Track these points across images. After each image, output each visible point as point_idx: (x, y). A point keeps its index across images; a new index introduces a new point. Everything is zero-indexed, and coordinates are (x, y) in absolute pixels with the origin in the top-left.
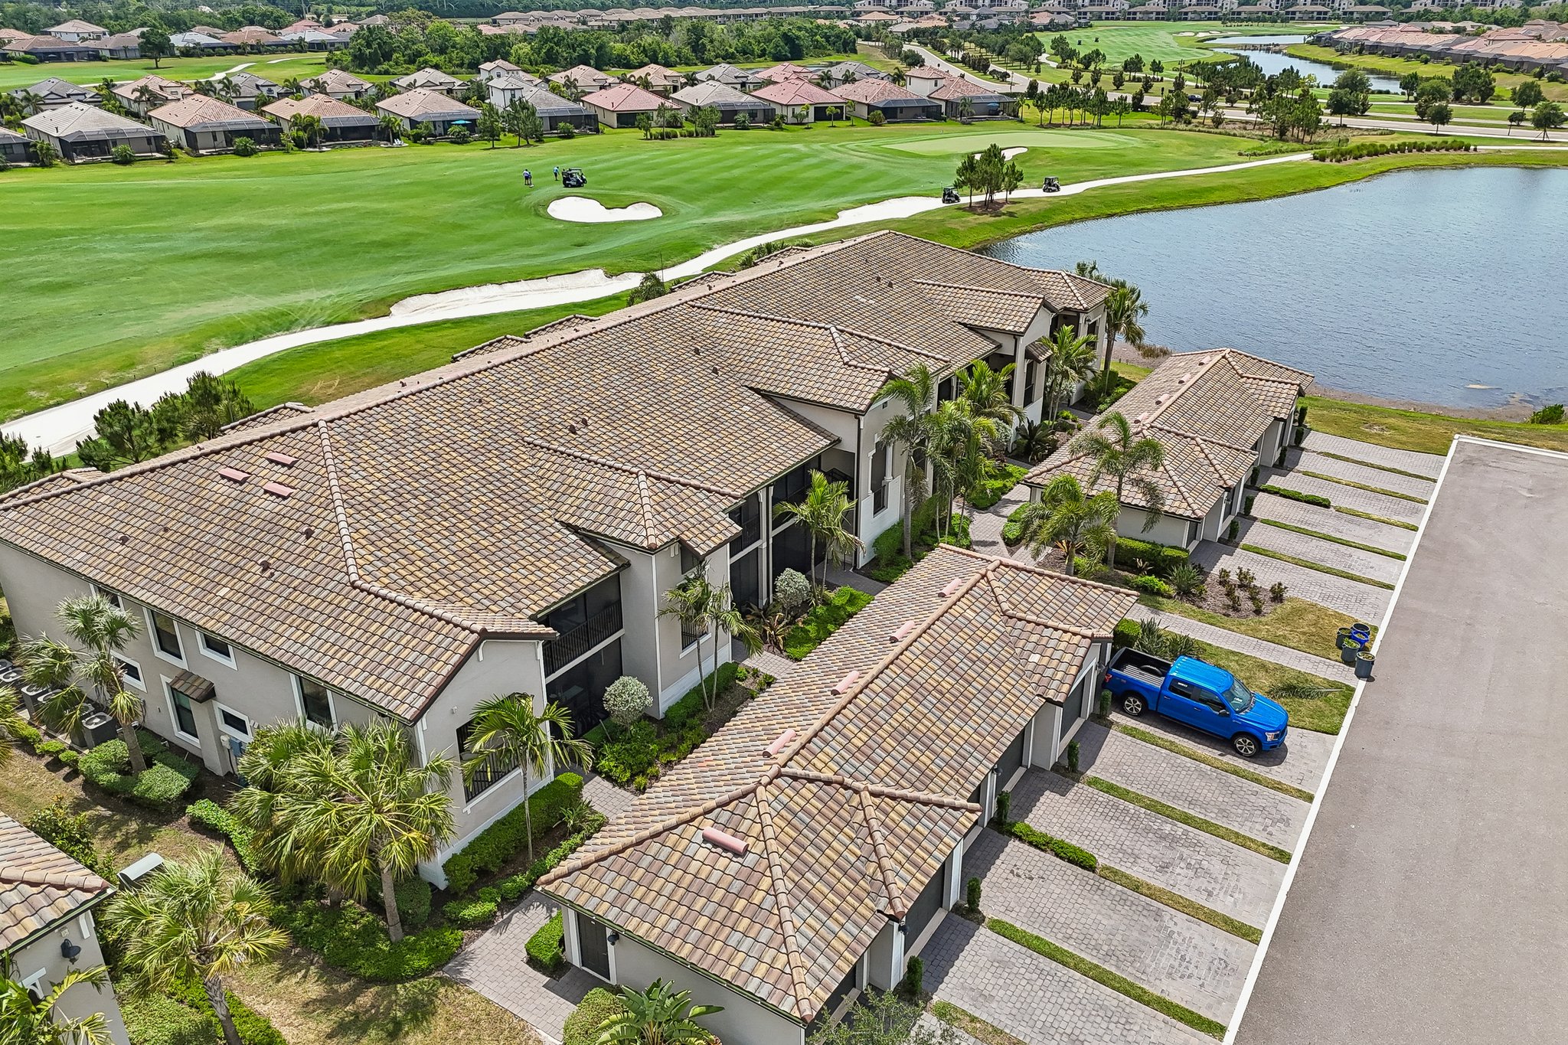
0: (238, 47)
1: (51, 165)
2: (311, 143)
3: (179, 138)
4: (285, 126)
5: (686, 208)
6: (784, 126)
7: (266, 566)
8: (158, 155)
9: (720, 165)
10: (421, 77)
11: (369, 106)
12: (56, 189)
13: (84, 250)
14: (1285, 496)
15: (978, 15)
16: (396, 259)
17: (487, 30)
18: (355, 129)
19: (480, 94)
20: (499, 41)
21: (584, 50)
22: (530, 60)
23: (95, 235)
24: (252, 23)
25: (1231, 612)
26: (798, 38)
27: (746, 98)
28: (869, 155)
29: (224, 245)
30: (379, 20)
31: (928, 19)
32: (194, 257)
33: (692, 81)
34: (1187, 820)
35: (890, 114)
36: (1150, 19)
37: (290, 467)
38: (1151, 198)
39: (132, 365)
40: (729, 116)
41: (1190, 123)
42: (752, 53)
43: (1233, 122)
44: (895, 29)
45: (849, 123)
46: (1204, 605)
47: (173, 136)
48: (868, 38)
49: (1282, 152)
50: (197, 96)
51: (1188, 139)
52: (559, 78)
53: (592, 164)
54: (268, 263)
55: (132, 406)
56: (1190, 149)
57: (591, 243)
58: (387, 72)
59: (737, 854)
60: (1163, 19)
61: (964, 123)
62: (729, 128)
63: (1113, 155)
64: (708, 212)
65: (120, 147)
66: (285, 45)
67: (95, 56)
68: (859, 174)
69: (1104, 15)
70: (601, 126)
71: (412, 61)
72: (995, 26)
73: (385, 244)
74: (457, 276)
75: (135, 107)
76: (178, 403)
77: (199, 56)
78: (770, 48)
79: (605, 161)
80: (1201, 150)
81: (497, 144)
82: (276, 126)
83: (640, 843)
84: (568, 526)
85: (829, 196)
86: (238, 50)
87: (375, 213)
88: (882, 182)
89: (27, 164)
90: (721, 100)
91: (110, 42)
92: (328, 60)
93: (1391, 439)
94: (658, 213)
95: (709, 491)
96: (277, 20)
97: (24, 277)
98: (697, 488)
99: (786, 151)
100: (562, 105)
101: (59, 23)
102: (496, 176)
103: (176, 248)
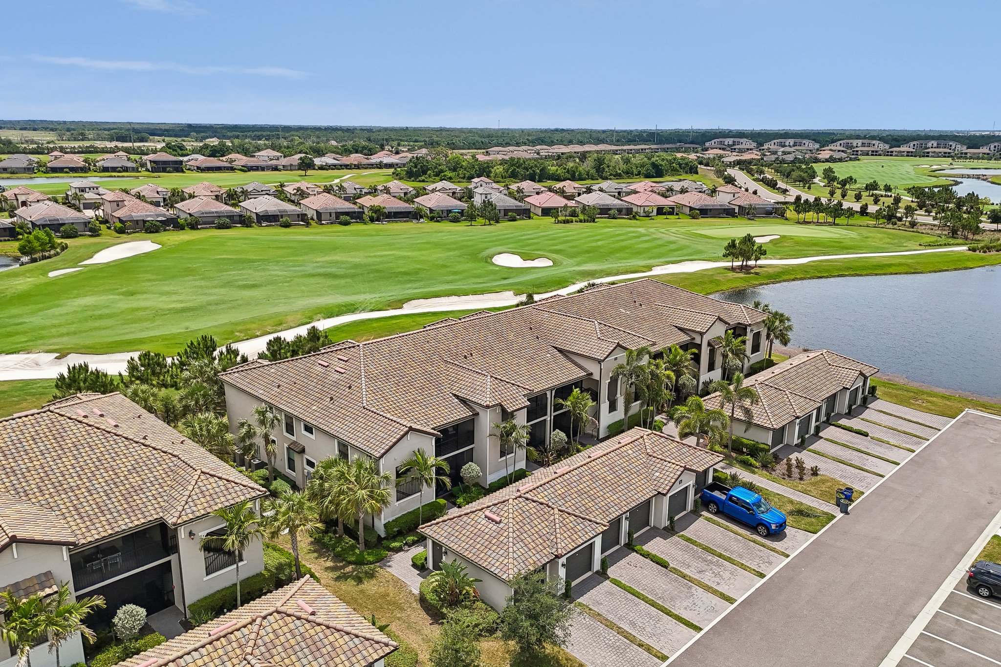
0: (348, 165)
1: (251, 226)
2: (378, 220)
3: (313, 215)
4: (366, 210)
5: (567, 261)
6: (637, 217)
7: (332, 399)
8: (302, 223)
9: (592, 239)
10: (439, 185)
11: (410, 201)
12: (253, 239)
13: (264, 269)
14: (844, 429)
15: (783, 152)
16: (410, 281)
17: (481, 158)
18: (401, 213)
19: (469, 195)
20: (486, 165)
21: (533, 171)
22: (502, 176)
23: (269, 263)
24: (357, 152)
25: (786, 477)
26: (661, 165)
27: (617, 202)
28: (681, 236)
29: (328, 270)
30: (424, 151)
31: (749, 153)
32: (314, 276)
33: (589, 191)
34: (720, 556)
35: (705, 212)
36: (902, 156)
37: (346, 361)
38: (849, 268)
39: (281, 324)
40: (605, 211)
41: (896, 224)
42: (632, 174)
43: (925, 225)
44: (725, 159)
45: (677, 217)
46: (773, 473)
47: (311, 214)
48: (707, 165)
49: (949, 245)
50: (325, 194)
51: (889, 234)
52: (514, 187)
53: (522, 236)
54: (348, 280)
55: (282, 339)
56: (889, 240)
57: (511, 278)
58: (423, 181)
59: (497, 523)
60: (912, 156)
61: (749, 219)
62: (605, 218)
63: (835, 242)
64: (578, 264)
65: (284, 219)
66: (372, 165)
67: (275, 169)
68: (673, 246)
69: (870, 153)
70: (532, 215)
71: (437, 175)
72: (792, 159)
73: (406, 273)
74: (439, 291)
75: (293, 198)
76: (302, 339)
77: (327, 170)
78: (643, 171)
79: (529, 234)
80: (896, 241)
81: (473, 223)
82: (361, 210)
83: (460, 516)
84: (455, 395)
85: (650, 258)
86: (347, 167)
87: (404, 257)
88: (685, 252)
89: (239, 225)
90: (601, 202)
91: (284, 161)
92: (393, 173)
93: (925, 408)
94: (552, 264)
95: (518, 386)
96: (370, 150)
97: (236, 281)
98: (513, 384)
99: (633, 232)
100: (511, 203)
101: (259, 150)
102: (469, 240)
103: (304, 271)
